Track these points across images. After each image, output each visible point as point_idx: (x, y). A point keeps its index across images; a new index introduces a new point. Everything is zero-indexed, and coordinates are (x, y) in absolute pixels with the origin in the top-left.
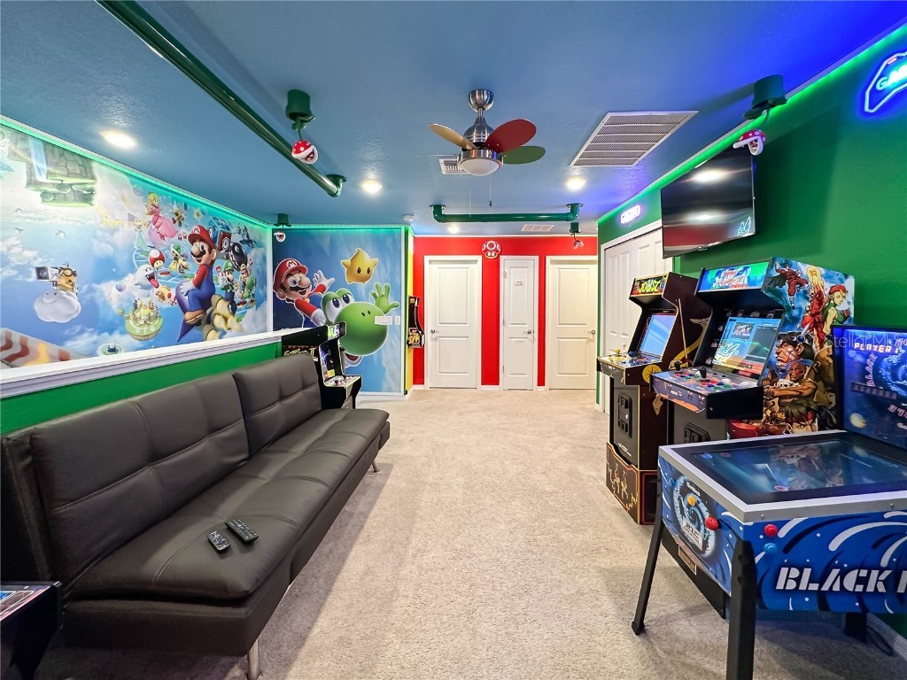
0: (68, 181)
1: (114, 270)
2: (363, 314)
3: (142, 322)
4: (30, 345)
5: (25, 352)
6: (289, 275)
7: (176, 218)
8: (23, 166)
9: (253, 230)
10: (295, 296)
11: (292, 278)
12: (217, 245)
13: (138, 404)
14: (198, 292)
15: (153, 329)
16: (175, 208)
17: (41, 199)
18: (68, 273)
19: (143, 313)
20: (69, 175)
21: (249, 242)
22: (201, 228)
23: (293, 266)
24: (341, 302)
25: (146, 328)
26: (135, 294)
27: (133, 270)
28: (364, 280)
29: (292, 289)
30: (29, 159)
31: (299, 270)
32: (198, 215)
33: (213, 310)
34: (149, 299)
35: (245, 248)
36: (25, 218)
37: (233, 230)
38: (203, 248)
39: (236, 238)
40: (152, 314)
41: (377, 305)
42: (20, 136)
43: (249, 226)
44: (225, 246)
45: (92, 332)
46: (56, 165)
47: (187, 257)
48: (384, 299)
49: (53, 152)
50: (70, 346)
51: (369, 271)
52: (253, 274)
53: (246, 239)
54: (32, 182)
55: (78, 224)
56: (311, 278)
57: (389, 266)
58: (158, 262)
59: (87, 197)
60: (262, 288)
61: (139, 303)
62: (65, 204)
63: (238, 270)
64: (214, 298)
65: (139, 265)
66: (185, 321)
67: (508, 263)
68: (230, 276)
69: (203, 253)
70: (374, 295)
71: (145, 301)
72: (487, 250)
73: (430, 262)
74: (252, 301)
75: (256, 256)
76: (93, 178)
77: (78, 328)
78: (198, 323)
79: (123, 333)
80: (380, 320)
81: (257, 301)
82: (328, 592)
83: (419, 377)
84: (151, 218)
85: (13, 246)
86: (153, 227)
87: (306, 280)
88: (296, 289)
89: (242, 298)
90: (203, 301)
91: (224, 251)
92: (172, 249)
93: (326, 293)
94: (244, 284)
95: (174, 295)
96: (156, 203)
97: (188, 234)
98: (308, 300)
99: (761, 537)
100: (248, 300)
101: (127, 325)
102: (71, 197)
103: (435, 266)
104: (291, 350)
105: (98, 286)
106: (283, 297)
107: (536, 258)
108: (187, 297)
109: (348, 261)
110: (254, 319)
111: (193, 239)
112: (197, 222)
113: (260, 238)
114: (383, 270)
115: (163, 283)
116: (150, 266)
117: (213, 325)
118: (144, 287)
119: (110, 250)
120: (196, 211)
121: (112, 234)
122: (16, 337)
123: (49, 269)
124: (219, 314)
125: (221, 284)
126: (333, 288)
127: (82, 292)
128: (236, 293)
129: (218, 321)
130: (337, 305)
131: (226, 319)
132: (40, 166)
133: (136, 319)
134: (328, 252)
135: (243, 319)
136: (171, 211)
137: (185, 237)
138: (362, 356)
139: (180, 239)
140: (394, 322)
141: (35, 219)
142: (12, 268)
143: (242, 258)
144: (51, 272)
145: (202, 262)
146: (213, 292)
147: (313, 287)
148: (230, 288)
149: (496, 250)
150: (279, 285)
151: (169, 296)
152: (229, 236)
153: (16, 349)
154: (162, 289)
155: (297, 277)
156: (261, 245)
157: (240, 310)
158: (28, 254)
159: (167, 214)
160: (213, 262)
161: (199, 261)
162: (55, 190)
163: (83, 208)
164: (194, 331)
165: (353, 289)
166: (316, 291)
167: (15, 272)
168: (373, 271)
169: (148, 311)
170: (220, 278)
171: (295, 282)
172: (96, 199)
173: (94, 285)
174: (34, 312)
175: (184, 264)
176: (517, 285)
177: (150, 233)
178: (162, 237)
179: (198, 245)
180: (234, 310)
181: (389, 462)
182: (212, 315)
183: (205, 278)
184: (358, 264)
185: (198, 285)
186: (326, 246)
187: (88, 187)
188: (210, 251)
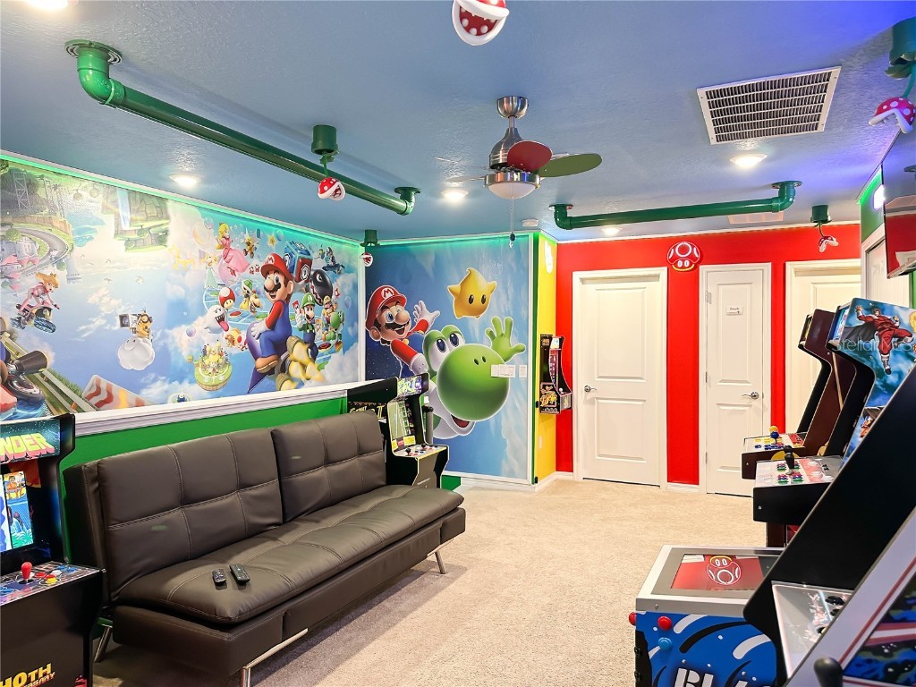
0: (146, 225)
1: (185, 314)
2: (476, 362)
3: (210, 370)
4: (114, 392)
5: (109, 399)
6: (385, 308)
7: (248, 248)
8: (112, 217)
9: (339, 252)
10: (391, 336)
11: (387, 312)
12: (294, 275)
13: (175, 450)
14: (272, 333)
15: (221, 378)
16: (247, 237)
17: (124, 247)
18: (144, 318)
19: (212, 359)
20: (147, 219)
21: (335, 267)
22: (276, 256)
23: (389, 295)
24: (448, 343)
25: (214, 377)
26: (205, 338)
27: (203, 312)
28: (478, 312)
29: (388, 326)
30: (116, 210)
31: (396, 300)
32: (272, 241)
33: (289, 356)
34: (218, 344)
35: (329, 275)
36: (114, 267)
37: (315, 255)
38: (277, 281)
39: (318, 264)
40: (221, 361)
41: (495, 348)
42: (111, 189)
43: (334, 246)
44: (304, 277)
45: (164, 381)
46: (138, 211)
47: (259, 293)
48: (505, 340)
49: (135, 198)
50: (145, 394)
51: (483, 300)
52: (340, 308)
53: (331, 263)
54: (119, 232)
55: (155, 268)
56: (410, 310)
57: (511, 291)
58: (228, 301)
59: (161, 239)
60: (352, 326)
61: (208, 349)
62: (145, 250)
63: (321, 304)
64: (291, 341)
65: (209, 307)
66: (255, 369)
67: (712, 278)
68: (310, 313)
69: (278, 286)
70: (491, 334)
71: (213, 347)
72: (675, 258)
73: (583, 280)
74: (338, 343)
75: (344, 285)
76: (168, 218)
77: (153, 376)
78: (271, 372)
79: (192, 381)
80: (499, 371)
81: (345, 343)
82: (330, 671)
83: (564, 460)
84: (221, 252)
85: (104, 296)
86: (224, 262)
87: (405, 314)
88: (393, 326)
89: (325, 340)
90: (277, 345)
91: (302, 282)
92: (244, 285)
93: (429, 332)
94: (328, 322)
95: (244, 339)
96: (227, 235)
97: (261, 265)
98: (407, 342)
99: (655, 629)
100: (332, 342)
101: (196, 373)
102: (149, 241)
103: (591, 287)
104: (357, 407)
105: (171, 331)
106: (377, 338)
107: (768, 267)
108: (258, 341)
109: (457, 287)
110: (341, 367)
111: (266, 271)
112: (271, 249)
113: (350, 261)
114: (503, 298)
115: (233, 325)
116: (219, 307)
117: (288, 373)
118: (215, 331)
119: (181, 292)
120: (270, 237)
121: (184, 275)
122: (104, 384)
123: (130, 316)
124: (295, 361)
125: (298, 324)
126: (438, 324)
127: (156, 338)
128: (317, 334)
129: (294, 369)
130: (442, 348)
131: (304, 366)
132: (125, 214)
133: (205, 367)
134: (431, 274)
135: (326, 366)
136: (242, 241)
137: (257, 270)
138: (473, 422)
139: (252, 272)
140: (517, 374)
141: (119, 268)
142: (103, 318)
143: (325, 289)
144: (132, 319)
145: (277, 298)
146: (288, 333)
147: (413, 324)
148: (310, 327)
149: (691, 257)
150: (373, 322)
151: (240, 340)
152: (309, 263)
153: (103, 396)
154: (232, 332)
155: (394, 310)
156: (351, 270)
157: (322, 355)
158: (114, 302)
159: (238, 246)
160: (289, 296)
161: (273, 297)
162: (136, 236)
163: (158, 251)
164: (266, 381)
165: (464, 326)
166: (417, 329)
167: (104, 322)
168: (490, 300)
169: (217, 357)
170: (298, 316)
171: (391, 317)
172: (170, 239)
173: (167, 331)
174: (117, 360)
175: (256, 301)
176: (730, 314)
177: (220, 270)
178: (233, 273)
179: (273, 276)
180: (314, 356)
181: (465, 565)
182: (288, 362)
183: (279, 318)
184: (470, 291)
185: (272, 325)
186: (428, 265)
187: (164, 227)
188: (286, 284)
